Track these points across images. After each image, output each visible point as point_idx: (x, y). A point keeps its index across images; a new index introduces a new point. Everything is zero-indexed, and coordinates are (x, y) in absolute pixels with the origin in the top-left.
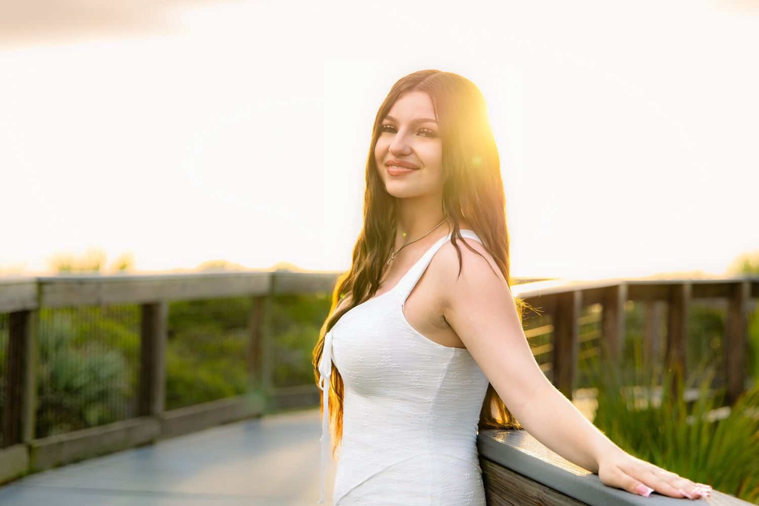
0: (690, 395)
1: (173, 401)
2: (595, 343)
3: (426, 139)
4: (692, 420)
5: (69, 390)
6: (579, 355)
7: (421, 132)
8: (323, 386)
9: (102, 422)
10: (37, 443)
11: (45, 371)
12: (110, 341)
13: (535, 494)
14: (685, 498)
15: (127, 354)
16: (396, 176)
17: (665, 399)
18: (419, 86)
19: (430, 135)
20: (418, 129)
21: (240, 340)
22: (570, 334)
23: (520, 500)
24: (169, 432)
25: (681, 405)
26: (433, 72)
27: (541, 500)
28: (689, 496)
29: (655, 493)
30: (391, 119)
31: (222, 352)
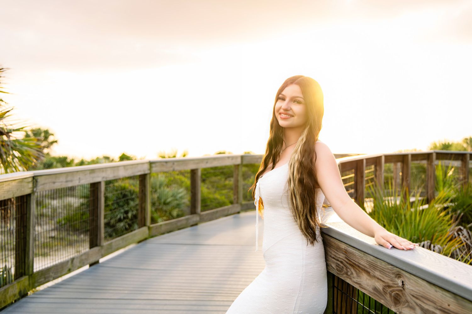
0: (412, 199)
1: (205, 207)
2: (372, 180)
3: (297, 104)
4: (413, 210)
5: (165, 204)
6: (365, 185)
7: (295, 101)
8: (256, 204)
9: (178, 216)
10: (152, 226)
11: (156, 196)
12: (181, 184)
13: (343, 248)
14: (403, 250)
15: (187, 189)
16: (284, 119)
17: (402, 201)
18: (295, 82)
19: (299, 102)
20: (294, 100)
21: (230, 182)
22: (362, 177)
23: (337, 250)
24: (203, 220)
25: (408, 203)
26: (301, 76)
27: (346, 250)
28: (405, 249)
29: (394, 247)
30: (283, 95)
31: (225, 187)
